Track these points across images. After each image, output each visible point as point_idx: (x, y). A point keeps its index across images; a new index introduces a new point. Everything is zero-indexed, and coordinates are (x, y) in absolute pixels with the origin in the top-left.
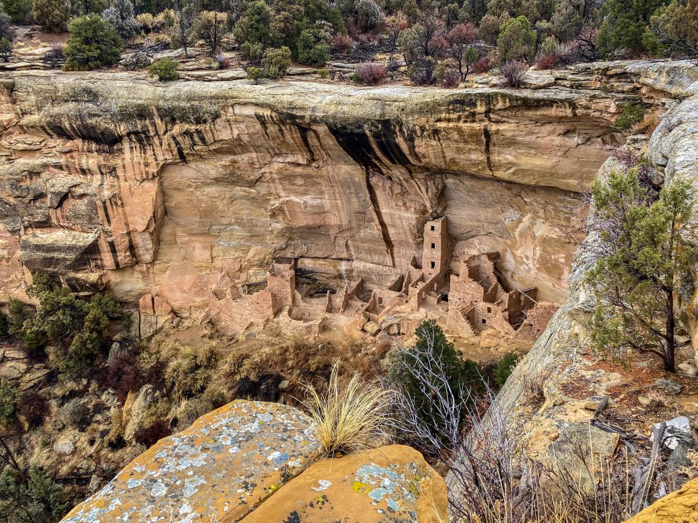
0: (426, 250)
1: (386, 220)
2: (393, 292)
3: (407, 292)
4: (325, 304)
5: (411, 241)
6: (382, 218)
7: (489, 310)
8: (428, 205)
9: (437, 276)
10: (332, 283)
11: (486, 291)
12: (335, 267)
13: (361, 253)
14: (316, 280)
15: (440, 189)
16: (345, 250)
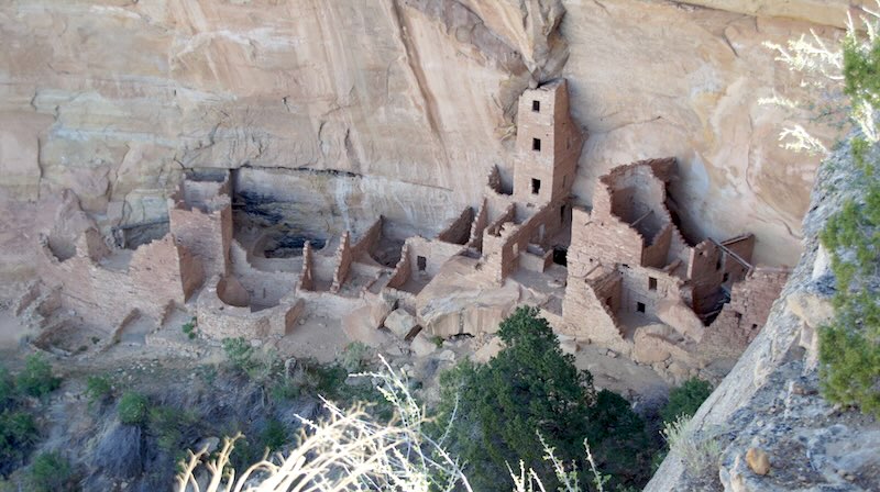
0: (521, 153)
1: (435, 85)
2: (449, 245)
3: (479, 245)
4: (299, 271)
5: (489, 132)
6: (425, 82)
7: (653, 283)
8: (528, 55)
9: (544, 211)
10: (317, 226)
11: (647, 244)
12: (322, 189)
13: (379, 158)
14: (277, 218)
15: (552, 19)
16: (344, 152)
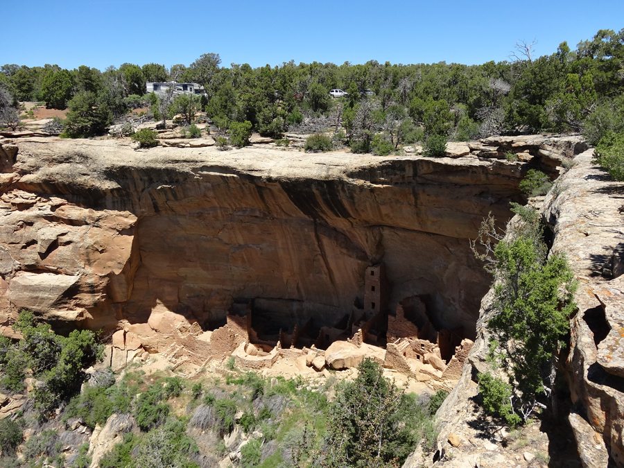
0: (367, 292)
1: (332, 265)
2: (338, 330)
3: (350, 329)
5: (354, 283)
6: (328, 264)
9: (377, 316)
10: (285, 322)
11: (419, 329)
12: (288, 307)
13: (310, 294)
14: (270, 319)
15: (377, 239)
16: (296, 291)
